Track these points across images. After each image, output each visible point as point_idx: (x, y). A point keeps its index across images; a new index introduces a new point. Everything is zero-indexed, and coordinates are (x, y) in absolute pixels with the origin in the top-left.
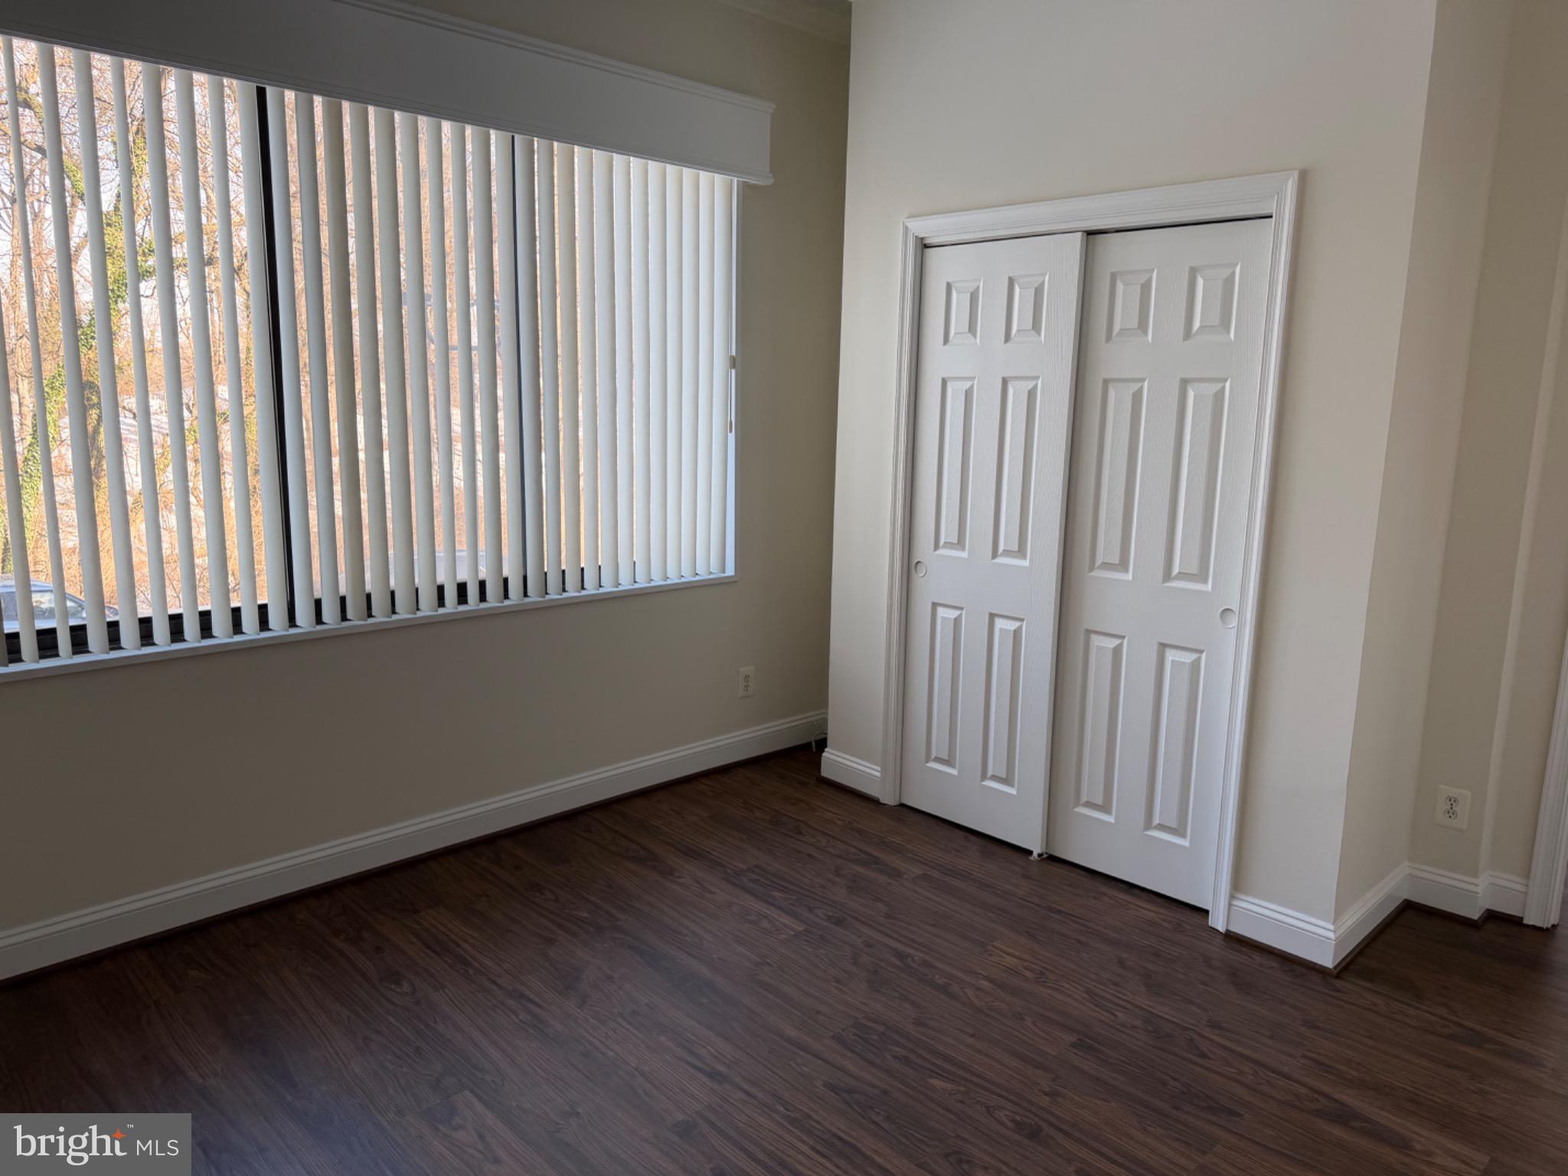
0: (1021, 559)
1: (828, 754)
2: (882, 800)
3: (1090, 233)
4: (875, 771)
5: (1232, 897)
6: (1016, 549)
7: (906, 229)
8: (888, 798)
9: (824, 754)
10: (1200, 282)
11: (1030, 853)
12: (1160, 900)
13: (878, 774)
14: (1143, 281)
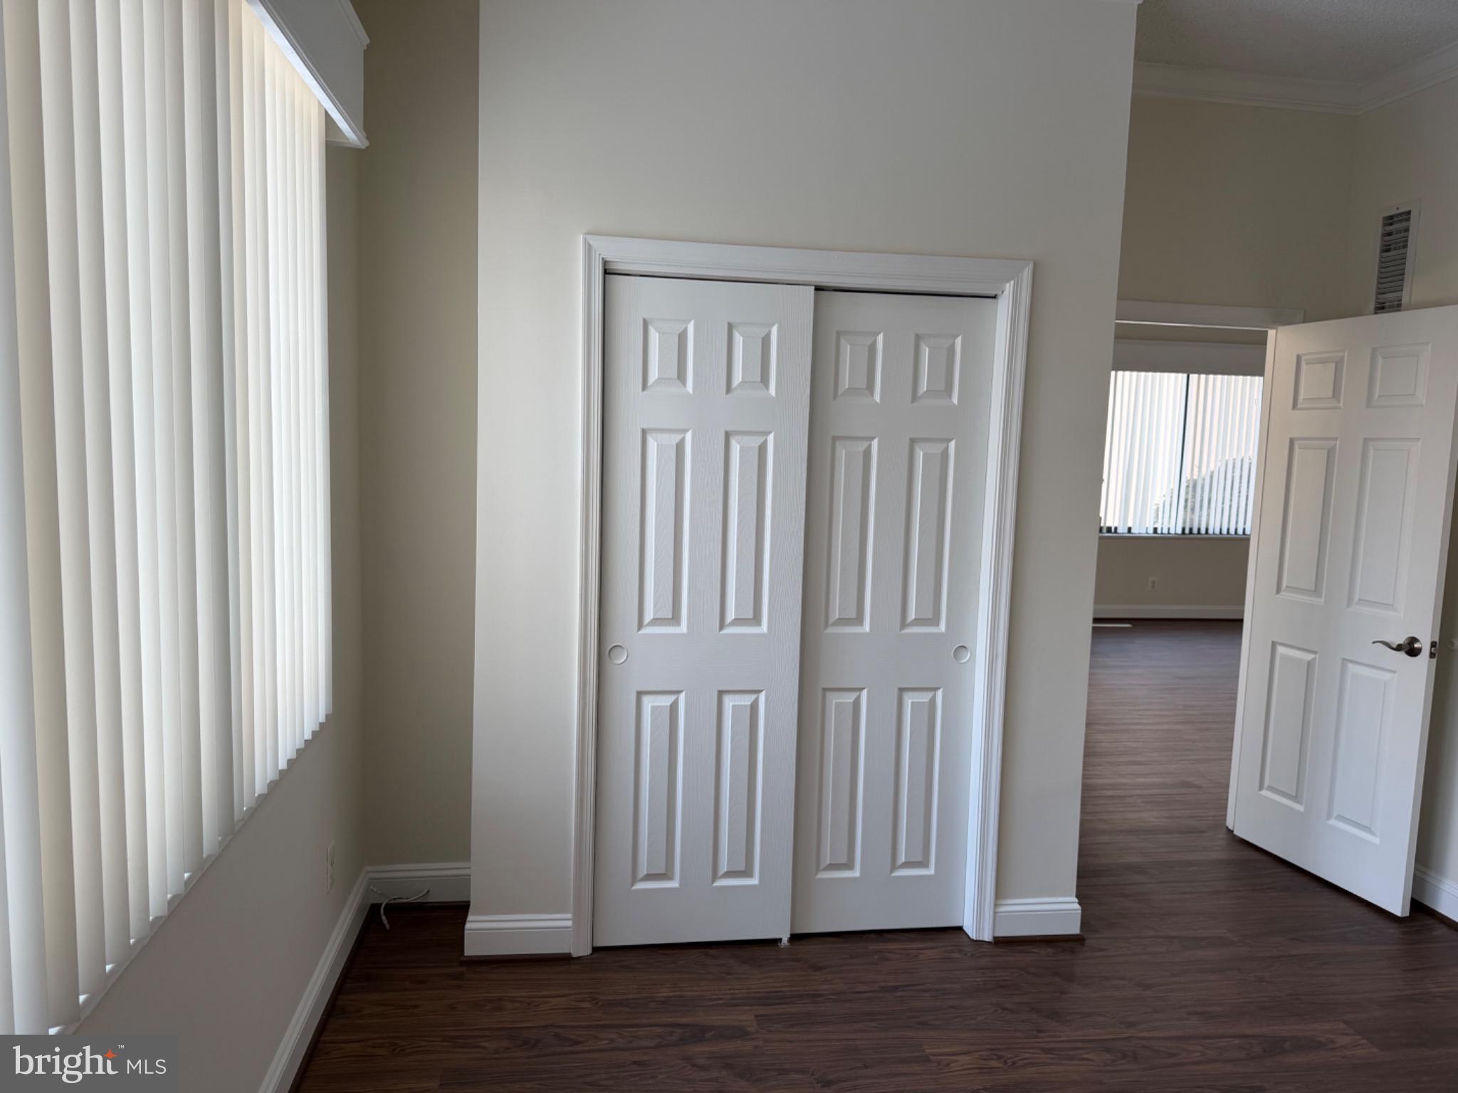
0: (754, 625)
1: (474, 923)
2: (575, 955)
3: (818, 289)
4: (564, 920)
5: (996, 905)
6: (751, 617)
7: (589, 249)
8: (581, 949)
9: (468, 926)
10: (926, 352)
11: (776, 942)
12: (912, 935)
13: (569, 923)
14: (869, 343)
